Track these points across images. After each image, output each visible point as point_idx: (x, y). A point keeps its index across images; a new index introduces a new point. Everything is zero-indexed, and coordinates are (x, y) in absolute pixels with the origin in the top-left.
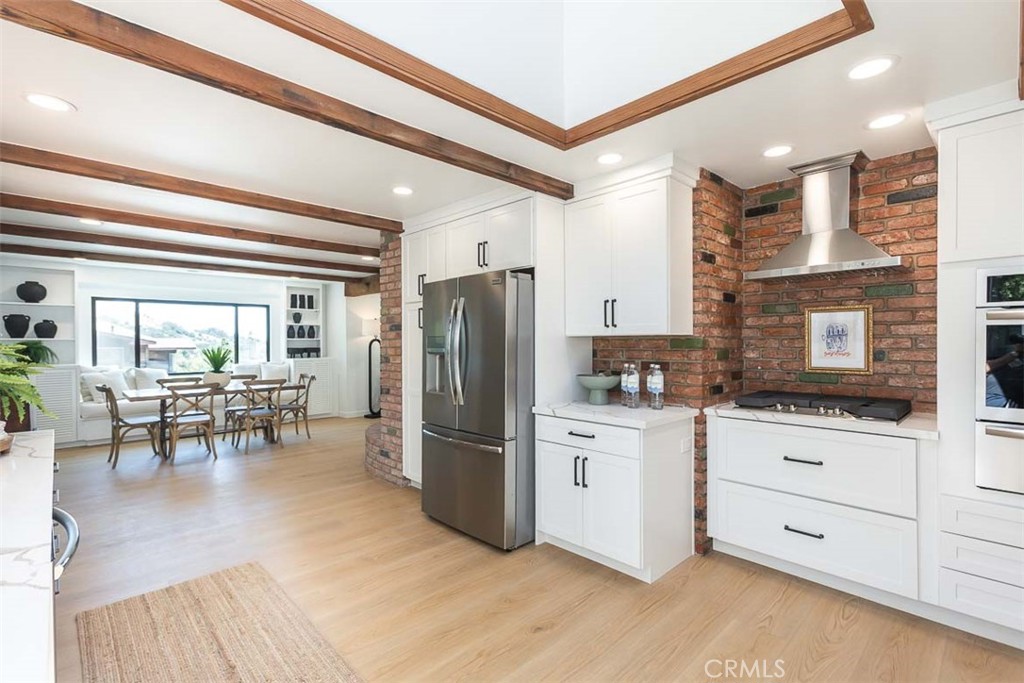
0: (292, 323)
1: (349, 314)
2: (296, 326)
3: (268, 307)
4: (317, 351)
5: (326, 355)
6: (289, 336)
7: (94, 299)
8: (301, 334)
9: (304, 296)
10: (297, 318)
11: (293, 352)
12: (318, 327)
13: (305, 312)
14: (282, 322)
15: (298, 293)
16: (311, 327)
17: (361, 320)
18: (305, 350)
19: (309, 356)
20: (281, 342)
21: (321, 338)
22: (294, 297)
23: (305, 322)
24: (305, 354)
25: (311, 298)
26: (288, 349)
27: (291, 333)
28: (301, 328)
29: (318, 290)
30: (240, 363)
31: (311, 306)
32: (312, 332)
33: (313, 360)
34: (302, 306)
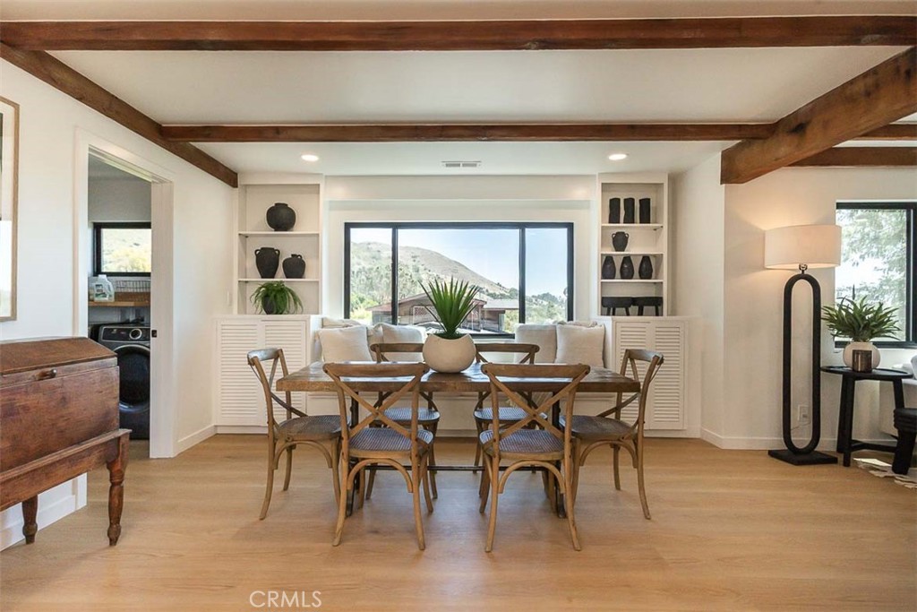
0: (610, 251)
1: (732, 223)
2: (618, 256)
3: (570, 226)
4: (656, 302)
5: (673, 312)
6: (604, 276)
7: (348, 226)
8: (627, 273)
9: (633, 200)
10: (620, 241)
11: (611, 305)
12: (659, 258)
13: (635, 230)
14: (593, 249)
15: (622, 197)
16: (646, 259)
17: (762, 236)
18: (634, 301)
19: (641, 313)
20: (592, 287)
21: (664, 278)
22: (614, 204)
23: (635, 249)
24: (634, 309)
25: (645, 203)
26: (603, 299)
27: (608, 268)
28: (627, 259)
29: (658, 186)
30: (529, 322)
31: (645, 218)
32: (647, 267)
33: (648, 321)
34: (630, 219)
